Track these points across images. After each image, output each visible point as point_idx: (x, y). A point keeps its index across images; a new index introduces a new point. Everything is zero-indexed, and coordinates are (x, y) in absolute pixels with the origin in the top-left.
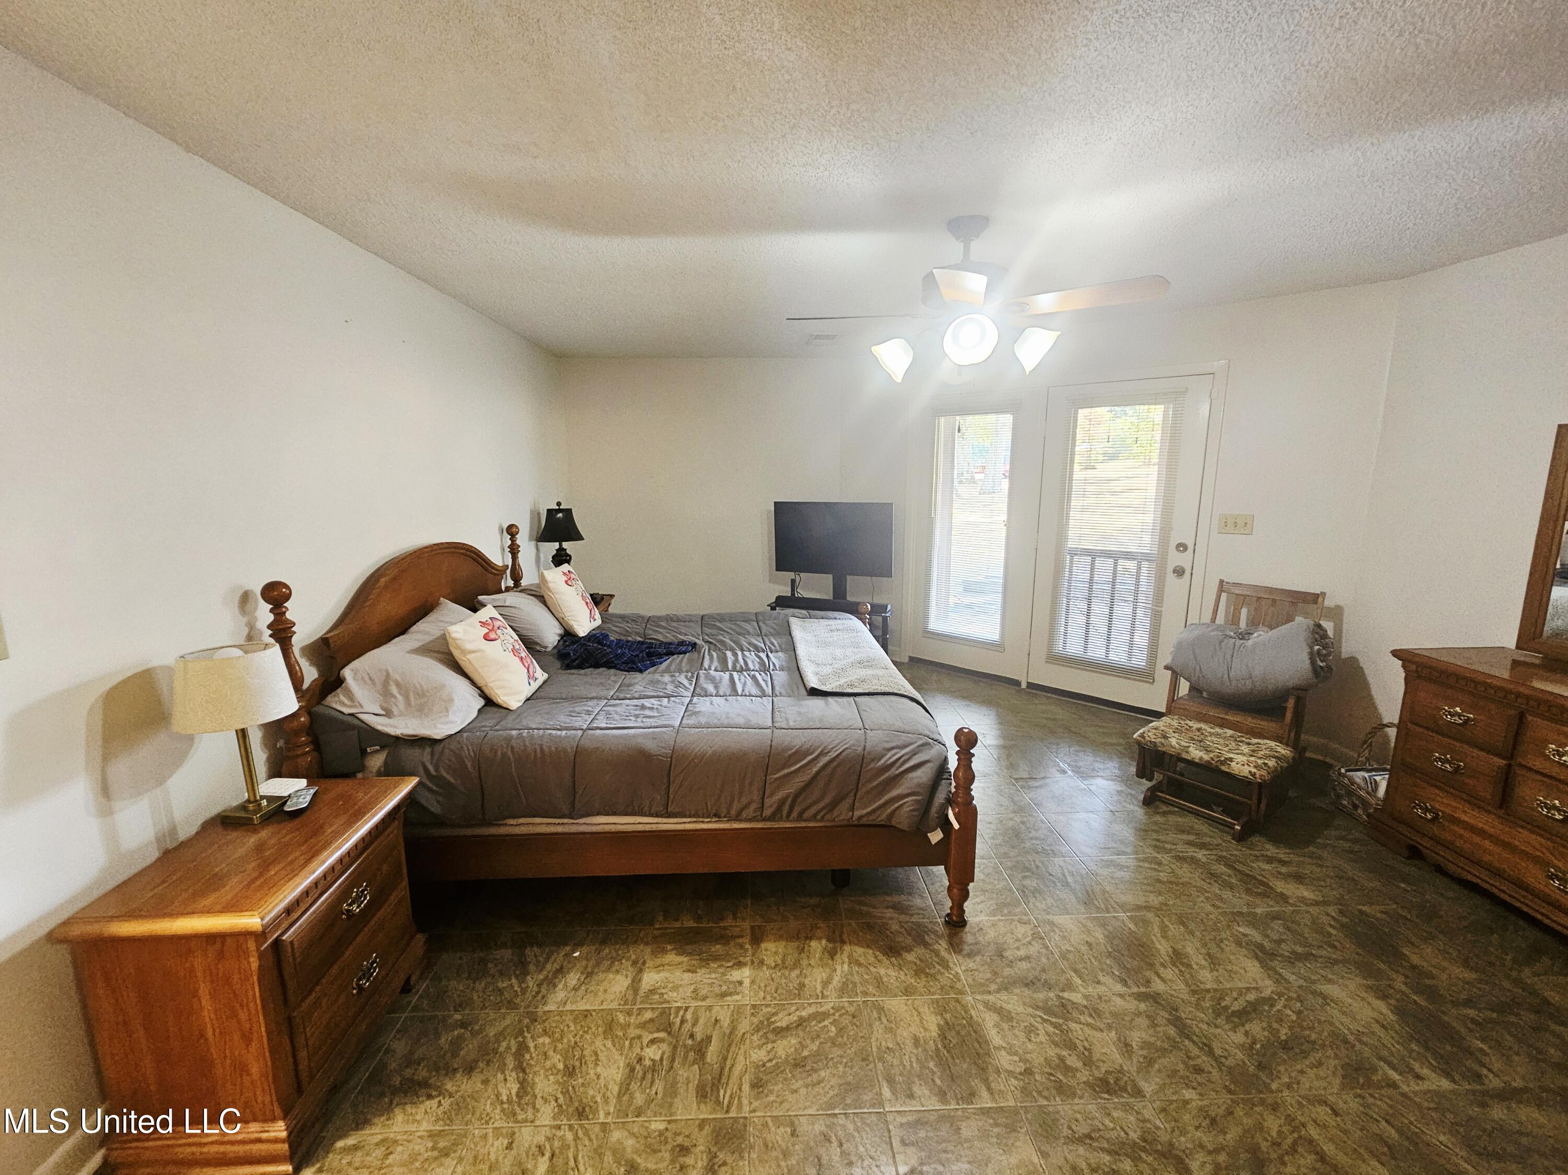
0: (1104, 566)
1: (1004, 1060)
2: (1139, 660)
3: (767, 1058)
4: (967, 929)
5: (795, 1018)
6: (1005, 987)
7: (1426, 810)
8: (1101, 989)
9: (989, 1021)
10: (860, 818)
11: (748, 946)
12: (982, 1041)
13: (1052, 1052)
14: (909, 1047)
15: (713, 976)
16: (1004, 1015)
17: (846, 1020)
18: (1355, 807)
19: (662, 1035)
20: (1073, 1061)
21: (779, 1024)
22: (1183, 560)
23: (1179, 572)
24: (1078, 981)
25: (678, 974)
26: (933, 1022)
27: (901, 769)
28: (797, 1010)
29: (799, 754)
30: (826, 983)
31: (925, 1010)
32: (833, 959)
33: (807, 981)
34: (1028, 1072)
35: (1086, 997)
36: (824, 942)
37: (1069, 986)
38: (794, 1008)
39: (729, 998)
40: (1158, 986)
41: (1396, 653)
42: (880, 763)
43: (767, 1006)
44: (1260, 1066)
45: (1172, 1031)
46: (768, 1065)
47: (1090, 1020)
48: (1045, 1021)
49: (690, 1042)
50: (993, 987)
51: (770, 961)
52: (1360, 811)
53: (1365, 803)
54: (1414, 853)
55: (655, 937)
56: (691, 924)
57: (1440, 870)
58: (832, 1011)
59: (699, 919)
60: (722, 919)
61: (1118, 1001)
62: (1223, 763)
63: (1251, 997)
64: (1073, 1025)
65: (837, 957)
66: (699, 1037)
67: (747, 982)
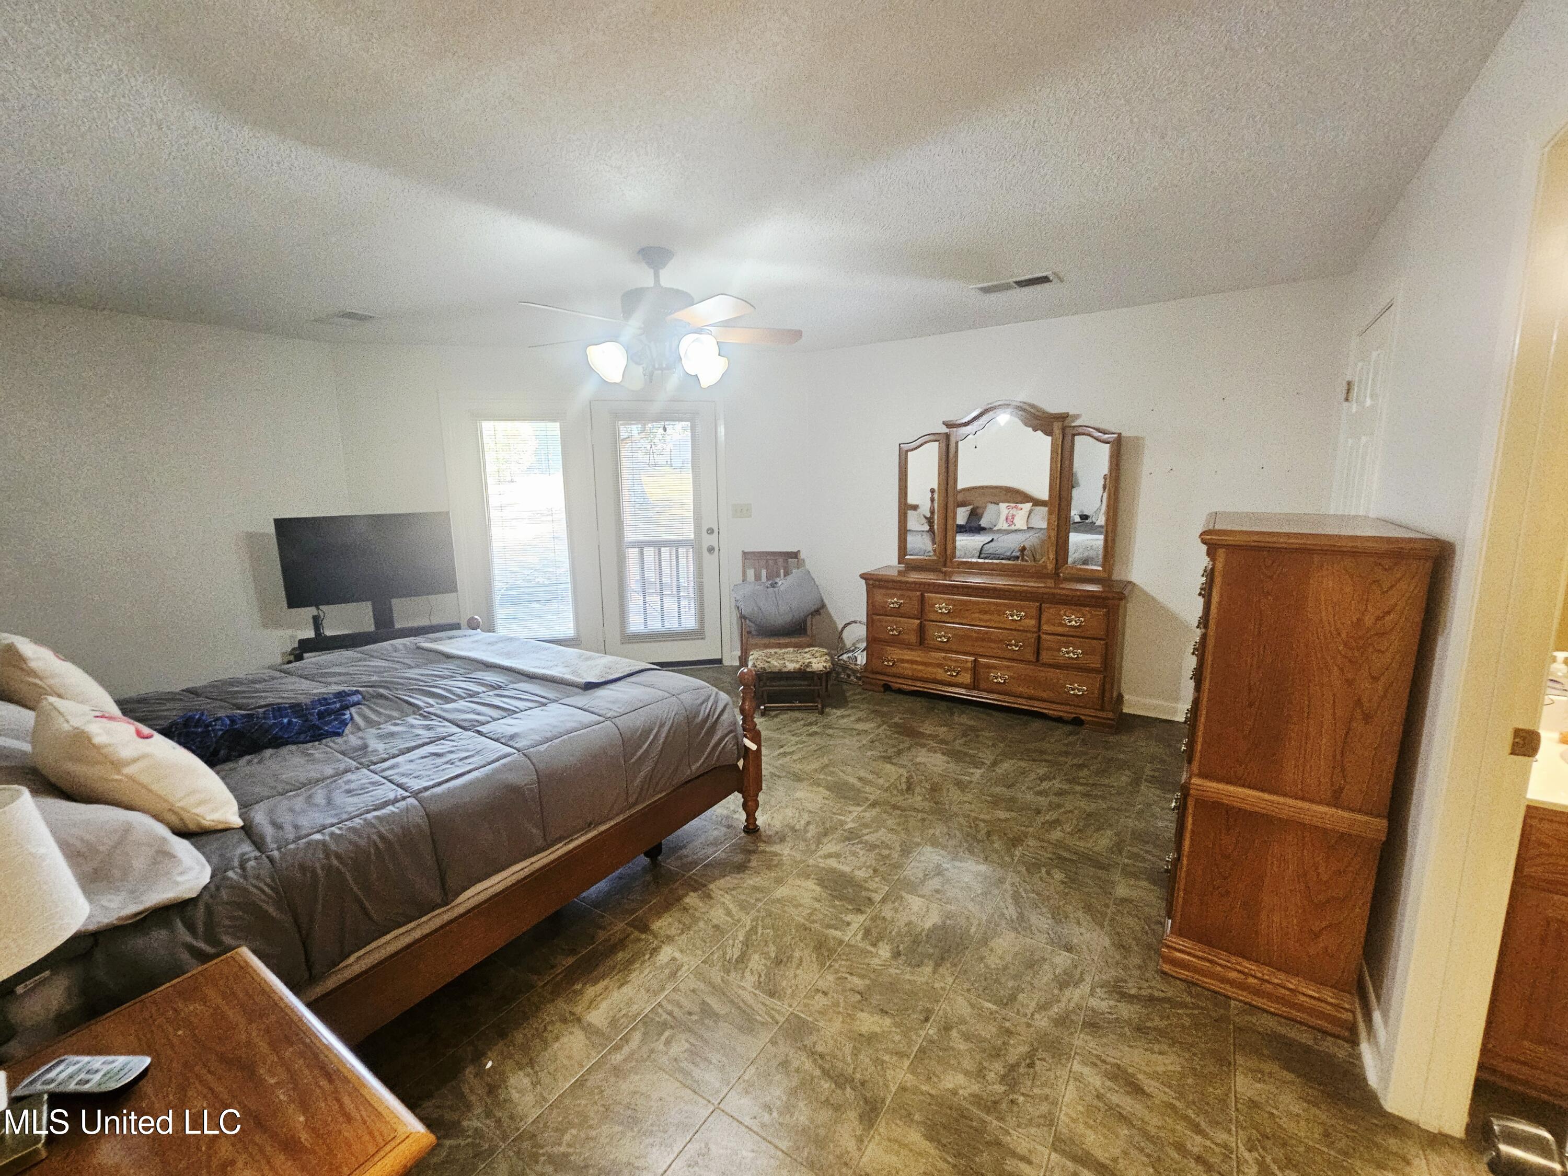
0: (649, 552)
1: (861, 874)
2: (690, 622)
3: (757, 977)
4: (762, 829)
5: (740, 946)
6: (819, 843)
7: (889, 661)
8: (855, 814)
9: (833, 863)
10: (697, 769)
11: (643, 936)
12: (842, 874)
13: (872, 855)
14: (817, 905)
15: (646, 972)
16: (837, 855)
17: (768, 921)
18: (849, 676)
19: (667, 1034)
20: (886, 852)
21: (735, 957)
22: (711, 540)
23: (711, 550)
24: (843, 818)
25: (615, 994)
26: (811, 884)
27: (715, 717)
28: (734, 940)
29: (646, 732)
30: (729, 913)
31: (798, 882)
32: (712, 898)
33: (715, 921)
34: (875, 871)
35: (853, 821)
36: (692, 894)
37: (842, 823)
38: (731, 942)
39: (680, 973)
40: (872, 797)
41: (863, 576)
42: (700, 718)
43: (712, 953)
44: (936, 803)
45: (899, 812)
46: (762, 980)
47: (868, 830)
48: (853, 844)
49: (695, 1018)
50: (813, 847)
51: (673, 931)
52: (852, 678)
53: (854, 672)
54: (887, 688)
55: (552, 993)
56: (571, 960)
57: (900, 691)
58: (754, 923)
59: (573, 952)
60: (593, 938)
61: (867, 815)
62: (807, 666)
63: (904, 779)
64: (866, 838)
65: (713, 895)
66: (696, 1009)
67: (677, 955)
